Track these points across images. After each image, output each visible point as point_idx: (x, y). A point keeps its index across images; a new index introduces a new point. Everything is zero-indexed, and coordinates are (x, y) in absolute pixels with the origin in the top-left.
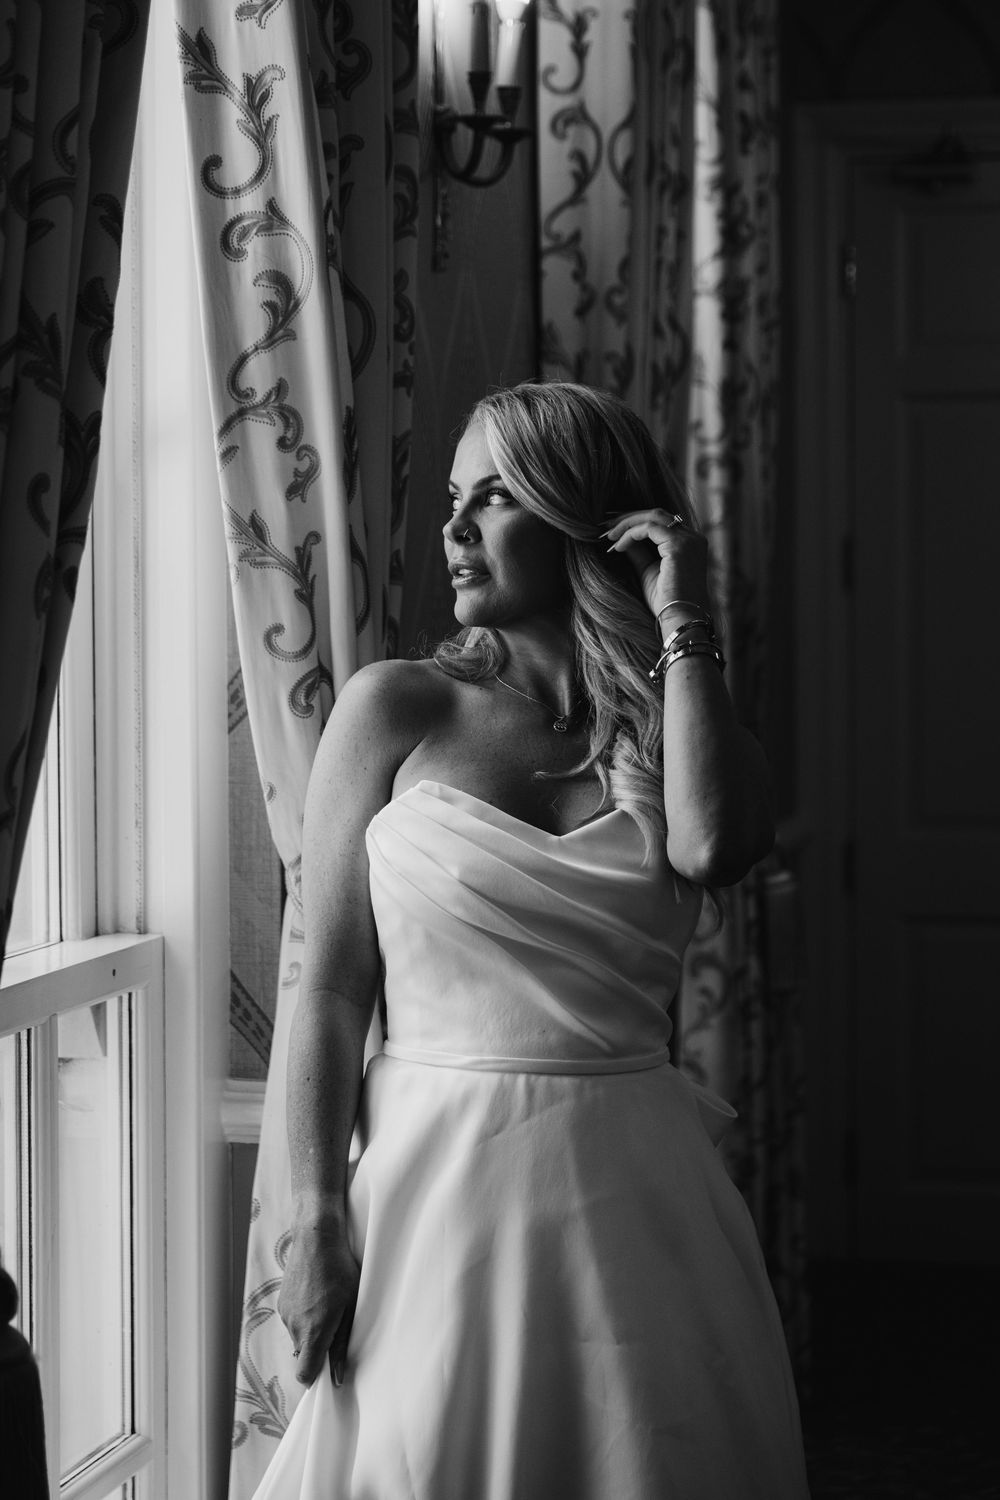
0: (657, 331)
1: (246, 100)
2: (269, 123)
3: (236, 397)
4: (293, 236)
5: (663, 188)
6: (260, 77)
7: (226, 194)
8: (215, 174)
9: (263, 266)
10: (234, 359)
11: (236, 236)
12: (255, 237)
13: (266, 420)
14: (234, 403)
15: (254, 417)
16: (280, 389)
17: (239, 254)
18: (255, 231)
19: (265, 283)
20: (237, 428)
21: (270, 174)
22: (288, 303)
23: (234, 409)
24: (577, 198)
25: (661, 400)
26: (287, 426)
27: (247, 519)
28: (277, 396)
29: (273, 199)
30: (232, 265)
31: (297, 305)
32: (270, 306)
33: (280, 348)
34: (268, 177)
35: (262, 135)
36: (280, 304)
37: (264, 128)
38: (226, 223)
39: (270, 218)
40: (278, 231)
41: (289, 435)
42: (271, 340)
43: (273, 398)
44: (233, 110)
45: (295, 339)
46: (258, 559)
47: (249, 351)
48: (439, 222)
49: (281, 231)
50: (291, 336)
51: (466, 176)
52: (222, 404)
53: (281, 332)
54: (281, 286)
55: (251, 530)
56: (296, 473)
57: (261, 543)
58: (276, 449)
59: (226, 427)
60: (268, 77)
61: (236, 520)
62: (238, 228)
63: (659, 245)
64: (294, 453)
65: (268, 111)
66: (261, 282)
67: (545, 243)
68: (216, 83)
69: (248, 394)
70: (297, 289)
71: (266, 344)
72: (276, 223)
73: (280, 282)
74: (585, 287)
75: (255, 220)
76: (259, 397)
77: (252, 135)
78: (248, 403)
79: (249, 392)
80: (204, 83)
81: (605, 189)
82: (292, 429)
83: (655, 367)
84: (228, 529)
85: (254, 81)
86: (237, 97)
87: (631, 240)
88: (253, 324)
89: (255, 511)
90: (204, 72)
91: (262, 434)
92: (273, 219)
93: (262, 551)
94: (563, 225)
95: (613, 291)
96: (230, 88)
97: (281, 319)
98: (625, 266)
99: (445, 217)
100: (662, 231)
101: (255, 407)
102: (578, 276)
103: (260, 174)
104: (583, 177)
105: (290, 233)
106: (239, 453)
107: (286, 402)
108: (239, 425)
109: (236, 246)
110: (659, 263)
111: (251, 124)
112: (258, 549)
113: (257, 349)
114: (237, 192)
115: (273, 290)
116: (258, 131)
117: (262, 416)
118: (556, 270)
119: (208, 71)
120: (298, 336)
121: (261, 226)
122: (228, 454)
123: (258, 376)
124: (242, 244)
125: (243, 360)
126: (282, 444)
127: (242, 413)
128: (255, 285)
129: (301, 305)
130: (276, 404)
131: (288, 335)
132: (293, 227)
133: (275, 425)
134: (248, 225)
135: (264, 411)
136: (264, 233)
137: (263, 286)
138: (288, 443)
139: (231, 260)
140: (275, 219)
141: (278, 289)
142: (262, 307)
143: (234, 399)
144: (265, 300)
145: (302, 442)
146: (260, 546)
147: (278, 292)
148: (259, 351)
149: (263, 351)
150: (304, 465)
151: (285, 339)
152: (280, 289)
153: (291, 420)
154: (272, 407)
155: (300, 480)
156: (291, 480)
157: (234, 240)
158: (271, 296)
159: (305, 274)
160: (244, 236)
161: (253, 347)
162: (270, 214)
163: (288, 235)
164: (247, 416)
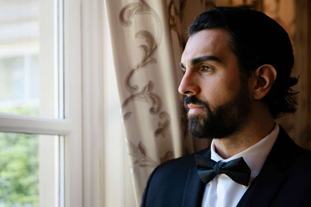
4: (153, 14)
9: (140, 28)
10: (127, 73)
11: (126, 15)
12: (135, 15)
13: (144, 100)
14: (128, 92)
15: (138, 99)
16: (150, 86)
17: (128, 23)
18: (135, 12)
19: (141, 36)
20: (130, 104)
22: (152, 46)
23: (128, 95)
26: (154, 102)
27: (137, 145)
28: (149, 89)
30: (125, 29)
31: (156, 47)
32: (144, 47)
33: (149, 66)
36: (148, 46)
38: (121, 9)
39: (142, 6)
40: (146, 12)
41: (156, 107)
42: (145, 62)
43: (147, 90)
45: (156, 62)
46: (143, 164)
47: (135, 68)
49: (148, 12)
50: (154, 61)
52: (122, 92)
53: (149, 59)
55: (139, 150)
56: (159, 124)
57: (144, 156)
58: (149, 113)
59: (126, 103)
61: (132, 145)
62: (127, 11)
64: (158, 115)
66: (139, 36)
69: (135, 88)
70: (156, 40)
71: (141, 65)
72: (145, 8)
73: (149, 36)
75: (135, 7)
76: (140, 89)
78: (135, 92)
79: (136, 87)
82: (156, 104)
84: (127, 150)
88: (136, 55)
89: (140, 142)
91: (142, 106)
92: (143, 6)
97: (149, 53)
101: (139, 94)
105: (152, 13)
106: (132, 115)
107: (154, 91)
108: (131, 102)
109: (127, 20)
112: (143, 159)
113: (138, 67)
115: (145, 40)
117: (143, 98)
120: (158, 61)
121: (137, 10)
122: (127, 116)
123: (140, 80)
124: (129, 18)
125: (132, 72)
126: (152, 110)
127: (132, 97)
128: (136, 37)
129: (158, 47)
130: (149, 93)
131: (153, 61)
132: (153, 9)
133: (148, 102)
134: (132, 9)
135: (143, 96)
136: (139, 13)
137: (140, 38)
138: (155, 110)
139: (125, 26)
140: (144, 6)
141: (147, 39)
142: (140, 47)
143: (128, 90)
144: (141, 44)
145: (162, 111)
146: (144, 158)
147: (147, 40)
148: (139, 68)
149: (141, 68)
150: (163, 121)
151: (151, 62)
152: (148, 39)
153: (156, 100)
154: (146, 93)
155: (161, 127)
156: (157, 127)
157: (125, 16)
158: (144, 42)
159: (159, 31)
160: (130, 14)
161: (137, 67)
162: (141, 3)
163: (150, 13)
164: (135, 98)
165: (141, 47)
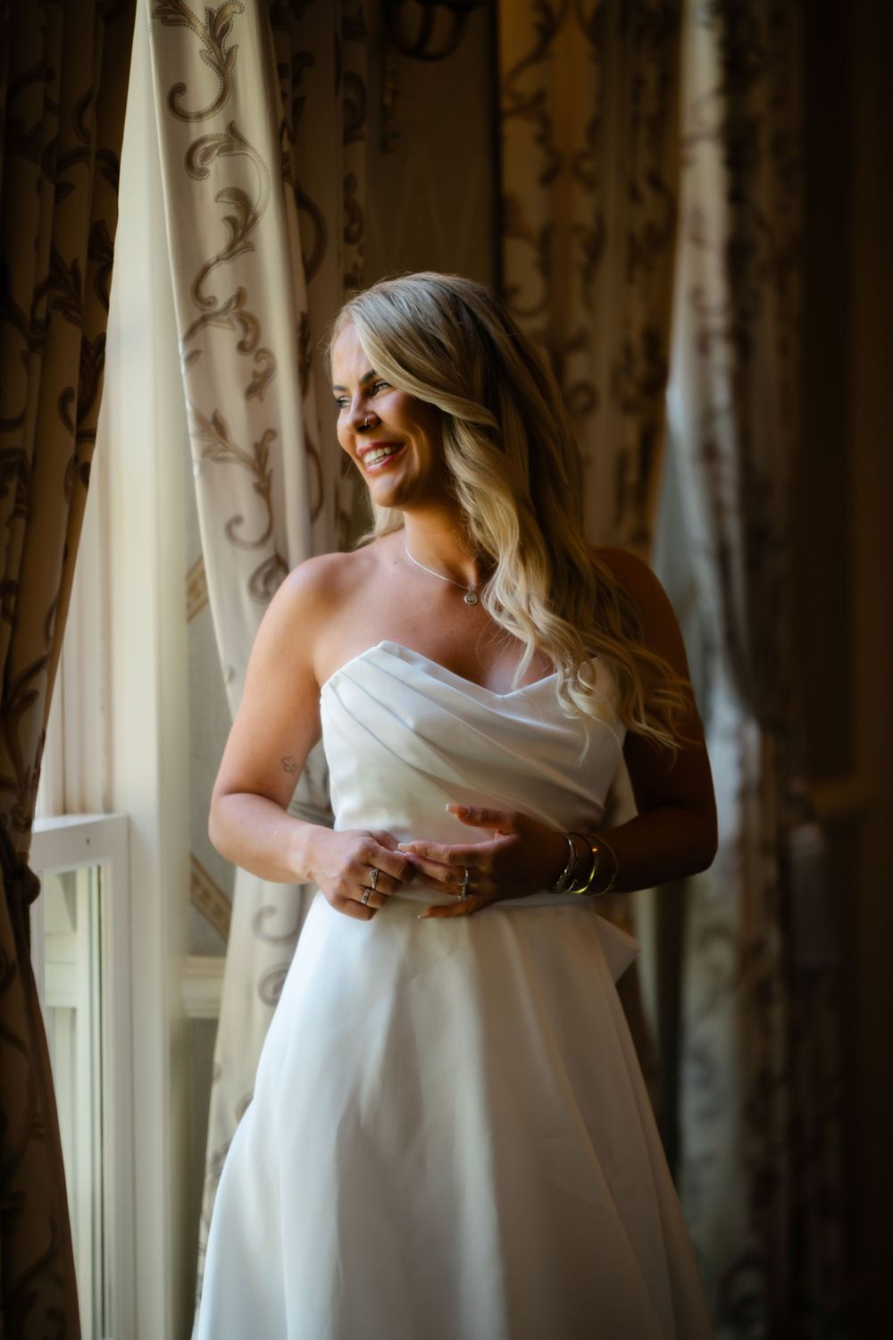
0: (634, 195)
1: (208, 32)
2: (230, 53)
3: (199, 305)
4: (252, 156)
5: (641, 33)
6: (221, 11)
7: (190, 118)
8: (180, 101)
9: (224, 184)
10: (198, 269)
11: (199, 157)
12: (217, 157)
13: (227, 325)
14: (197, 310)
15: (216, 323)
16: (240, 297)
17: (202, 173)
18: (216, 152)
19: (225, 199)
20: (200, 334)
21: (230, 99)
22: (247, 217)
23: (197, 316)
24: (540, 54)
25: (639, 273)
26: (246, 330)
27: (209, 416)
28: (238, 303)
29: (233, 122)
30: (196, 184)
31: (255, 219)
32: (231, 221)
33: (240, 258)
34: (228, 103)
35: (223, 65)
36: (239, 218)
37: (225, 57)
38: (190, 144)
39: (230, 140)
40: (237, 152)
41: (249, 338)
42: (232, 250)
43: (233, 305)
44: (197, 42)
45: (253, 250)
46: (220, 455)
47: (212, 262)
49: (242, 152)
50: (250, 247)
51: (418, 51)
52: (186, 311)
53: (240, 245)
54: (240, 202)
55: (213, 428)
56: (255, 374)
57: (222, 440)
58: (237, 352)
59: (191, 333)
60: (229, 10)
61: (199, 418)
62: (201, 149)
63: (636, 97)
64: (253, 356)
65: (229, 42)
66: (222, 199)
68: (183, 17)
69: (211, 302)
70: (255, 205)
71: (224, 257)
72: (236, 144)
73: (240, 199)
74: (551, 152)
75: (216, 142)
76: (221, 304)
77: (214, 64)
78: (210, 310)
79: (211, 300)
80: (170, 17)
81: (573, 43)
82: (250, 334)
83: (631, 236)
84: (192, 427)
85: (215, 14)
86: (200, 29)
87: (601, 98)
88: (215, 238)
89: (216, 410)
90: (170, 7)
91: (223, 338)
92: (233, 141)
93: (223, 447)
94: (525, 84)
95: (581, 156)
96: (193, 21)
97: (240, 232)
101: (216, 314)
102: (543, 139)
103: (220, 101)
104: (547, 31)
105: (249, 153)
106: (202, 357)
107: (247, 308)
108: (203, 330)
109: (200, 166)
110: (636, 118)
111: (213, 54)
112: (220, 446)
113: (218, 260)
114: (200, 116)
115: (233, 206)
116: (219, 60)
117: (224, 322)
118: (518, 134)
119: (175, 7)
120: (256, 247)
121: (222, 147)
122: (192, 357)
123: (220, 285)
124: (204, 163)
125: (205, 270)
126: (242, 347)
127: (204, 320)
128: (216, 200)
129: (259, 219)
130: (236, 311)
131: (247, 247)
132: (251, 147)
133: (235, 330)
134: (211, 147)
135: (225, 318)
136: (225, 154)
137: (224, 202)
138: (247, 346)
139: (195, 179)
140: (235, 140)
141: (237, 205)
142: (223, 221)
143: (197, 306)
144: (226, 215)
145: (260, 346)
146: (221, 443)
147: (237, 208)
148: (221, 262)
149: (224, 262)
150: (262, 367)
151: (244, 250)
152: (240, 205)
153: (250, 325)
154: (231, 315)
155: (258, 380)
156: (250, 380)
157: (197, 160)
158: (231, 211)
159: (263, 190)
160: (206, 156)
161: (215, 259)
162: (230, 136)
163: (246, 155)
164: (209, 322)
165: (225, 221)
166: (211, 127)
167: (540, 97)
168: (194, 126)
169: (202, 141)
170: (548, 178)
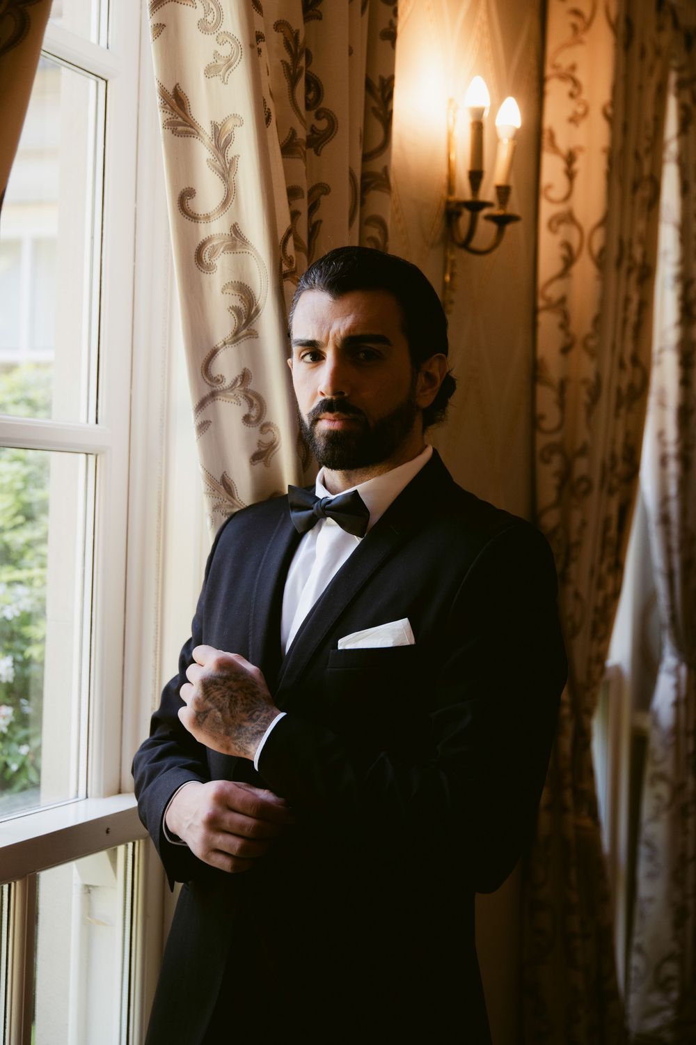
1: (213, 143)
2: (232, 162)
3: (209, 382)
4: (253, 254)
5: (630, 271)
6: (224, 124)
7: (199, 219)
8: (190, 203)
9: (230, 278)
10: (207, 352)
11: (207, 253)
12: (223, 254)
13: (233, 400)
14: (206, 386)
15: (224, 398)
16: (245, 377)
17: (209, 268)
18: (222, 250)
19: (232, 291)
20: (210, 406)
22: (250, 307)
23: (207, 391)
24: (565, 273)
25: (623, 411)
26: (251, 405)
27: (219, 479)
28: (242, 382)
29: (236, 224)
30: (205, 277)
31: (257, 311)
32: (237, 311)
33: (244, 344)
34: (232, 206)
35: (226, 172)
36: (243, 309)
37: (228, 166)
38: (199, 242)
39: (234, 239)
40: (240, 250)
41: (254, 413)
42: (236, 337)
43: (239, 383)
44: (203, 151)
45: (257, 337)
47: (219, 346)
48: (448, 278)
49: (244, 250)
50: (253, 335)
51: (466, 245)
52: (196, 387)
53: (244, 332)
54: (244, 294)
55: (222, 487)
56: (260, 443)
57: (229, 497)
58: (242, 424)
59: (201, 405)
60: (230, 126)
61: (210, 478)
62: (209, 246)
63: (626, 308)
64: (258, 428)
65: (231, 153)
66: (227, 291)
67: (541, 303)
68: (190, 129)
69: (219, 380)
70: (257, 298)
71: (232, 340)
72: (239, 243)
73: (245, 292)
74: (568, 334)
75: (222, 241)
76: (228, 382)
77: (219, 171)
78: (219, 387)
79: (219, 378)
80: (180, 128)
81: (585, 269)
82: (255, 409)
83: (619, 391)
84: (202, 486)
85: (220, 127)
86: (207, 140)
87: (602, 303)
88: (222, 324)
89: (225, 472)
90: (180, 119)
91: (231, 412)
92: (236, 240)
93: (231, 504)
94: (553, 292)
95: (589, 337)
96: (201, 133)
97: (244, 321)
98: (598, 320)
99: (452, 276)
100: (627, 300)
101: (224, 390)
102: (564, 325)
103: (225, 203)
104: (569, 261)
105: (251, 252)
106: (212, 427)
107: (251, 386)
108: (212, 404)
109: (208, 262)
110: (625, 321)
111: (218, 162)
112: (228, 503)
113: (225, 344)
114: (208, 217)
115: (239, 298)
116: (223, 168)
117: (231, 397)
118: (547, 321)
119: (184, 120)
120: (259, 335)
121: (226, 246)
122: (203, 427)
123: (227, 366)
124: (212, 259)
125: (214, 352)
126: (246, 419)
127: (213, 395)
128: (223, 292)
129: (261, 312)
130: (242, 389)
131: (251, 334)
132: (253, 246)
133: (240, 405)
134: (217, 245)
135: (232, 394)
136: (229, 251)
137: (229, 294)
138: (253, 419)
139: (204, 272)
140: (238, 240)
141: (241, 297)
142: (229, 310)
143: (206, 383)
144: (231, 305)
145: (265, 420)
146: (230, 501)
148: (227, 345)
149: (230, 346)
150: (266, 440)
151: (248, 337)
152: (243, 297)
153: (255, 402)
154: (238, 390)
155: (263, 449)
156: (256, 449)
157: (206, 257)
158: (236, 301)
159: (263, 284)
160: (213, 253)
161: (222, 343)
162: (233, 235)
163: (248, 253)
164: (219, 397)
165: (231, 310)
166: (216, 228)
167: (563, 300)
168: (202, 226)
169: (209, 240)
170: (565, 350)
